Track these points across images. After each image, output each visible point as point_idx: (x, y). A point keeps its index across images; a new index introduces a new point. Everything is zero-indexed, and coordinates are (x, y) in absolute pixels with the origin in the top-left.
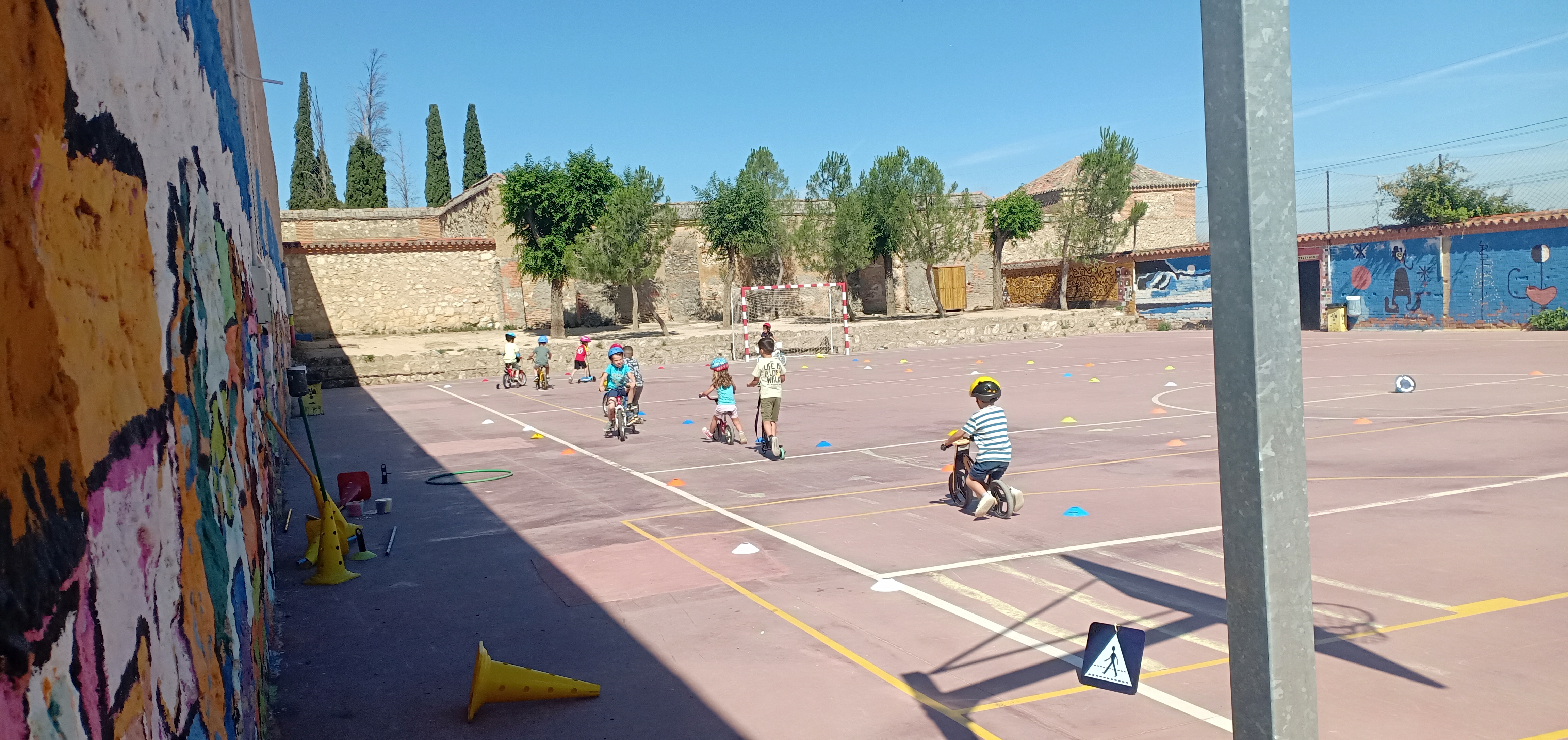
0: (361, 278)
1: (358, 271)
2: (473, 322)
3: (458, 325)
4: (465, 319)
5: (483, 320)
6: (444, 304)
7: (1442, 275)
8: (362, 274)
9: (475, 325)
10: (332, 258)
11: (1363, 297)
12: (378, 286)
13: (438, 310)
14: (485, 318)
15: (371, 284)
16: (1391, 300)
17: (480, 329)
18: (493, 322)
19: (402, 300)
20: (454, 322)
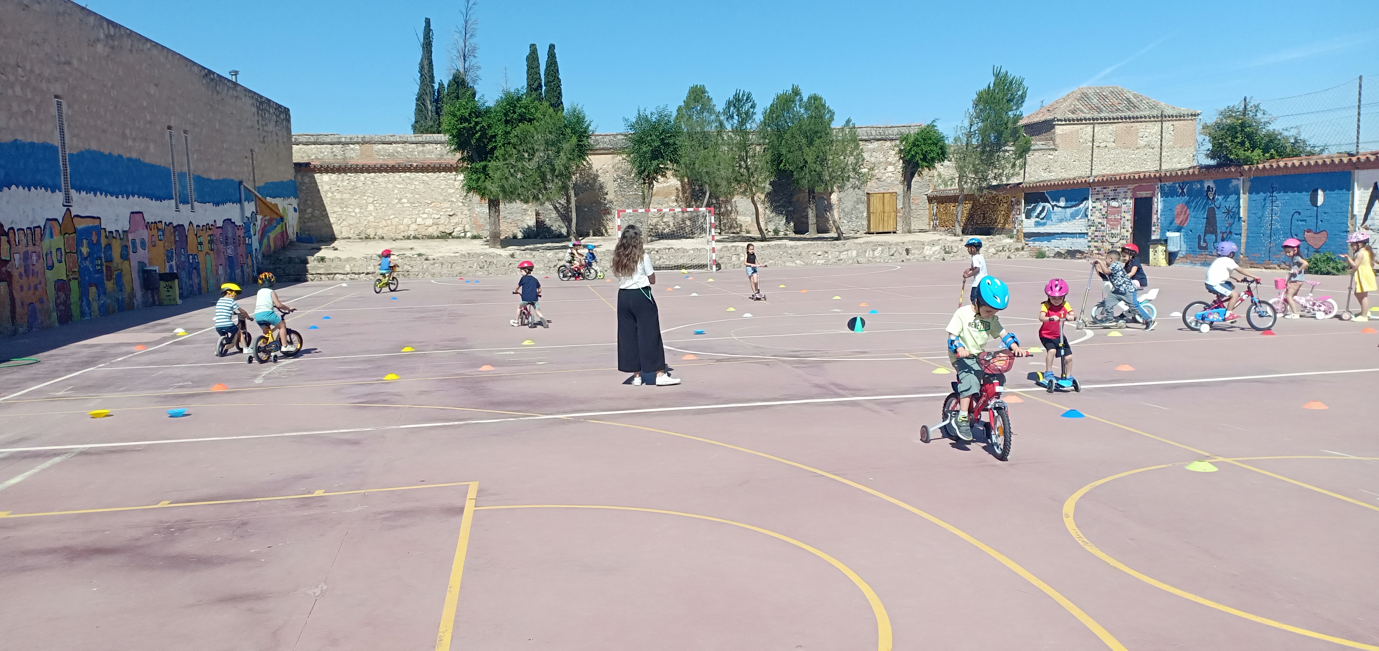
0: (357, 193)
1: (355, 187)
2: (448, 231)
3: (435, 234)
4: (441, 228)
5: (456, 230)
6: (425, 216)
7: (1241, 215)
8: (358, 190)
9: (450, 234)
10: (334, 176)
11: (1182, 234)
12: (371, 200)
13: (419, 221)
14: (459, 229)
15: (365, 198)
16: (1202, 237)
17: (453, 238)
18: (465, 232)
19: (390, 212)
20: (433, 231)
